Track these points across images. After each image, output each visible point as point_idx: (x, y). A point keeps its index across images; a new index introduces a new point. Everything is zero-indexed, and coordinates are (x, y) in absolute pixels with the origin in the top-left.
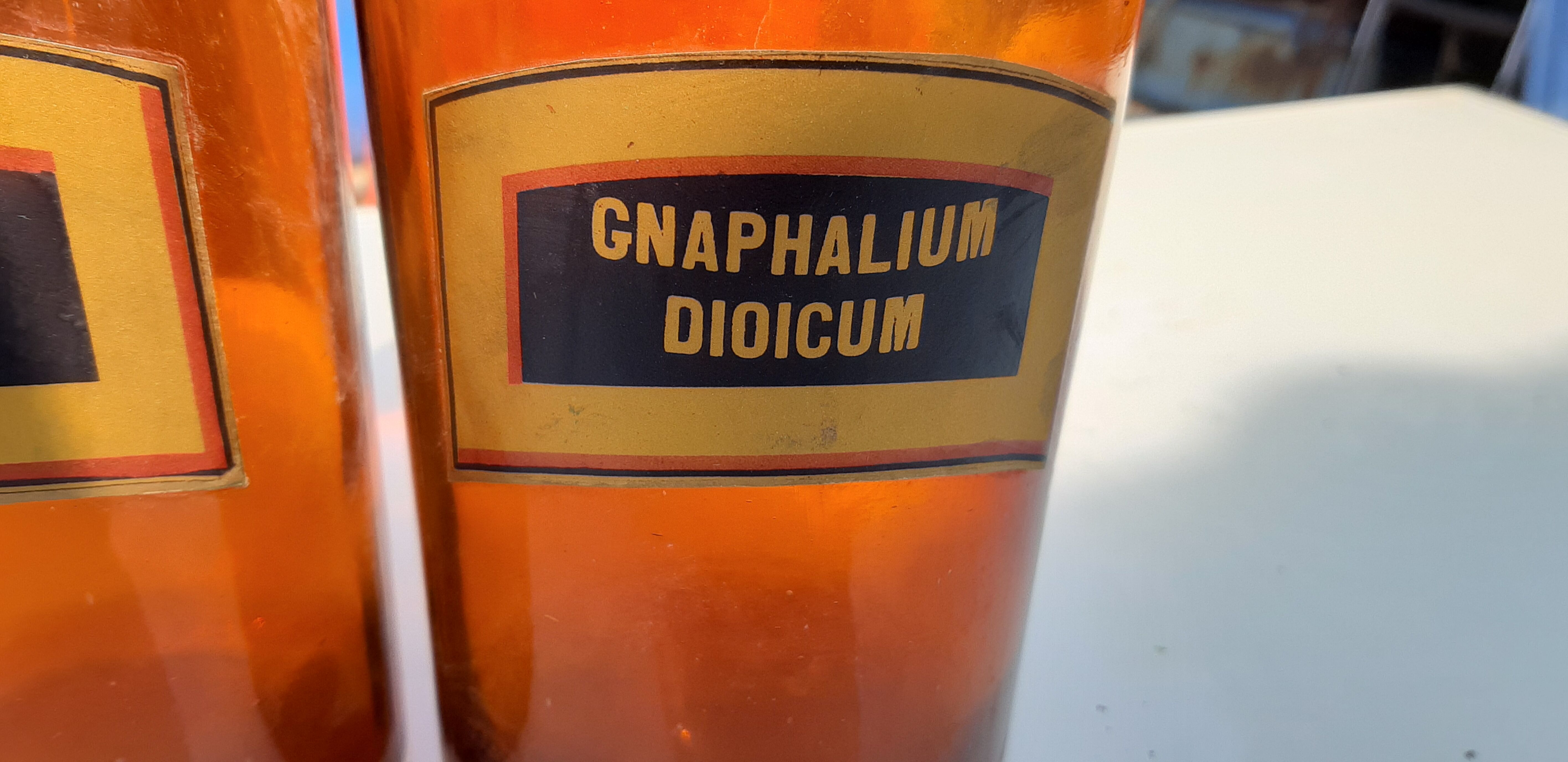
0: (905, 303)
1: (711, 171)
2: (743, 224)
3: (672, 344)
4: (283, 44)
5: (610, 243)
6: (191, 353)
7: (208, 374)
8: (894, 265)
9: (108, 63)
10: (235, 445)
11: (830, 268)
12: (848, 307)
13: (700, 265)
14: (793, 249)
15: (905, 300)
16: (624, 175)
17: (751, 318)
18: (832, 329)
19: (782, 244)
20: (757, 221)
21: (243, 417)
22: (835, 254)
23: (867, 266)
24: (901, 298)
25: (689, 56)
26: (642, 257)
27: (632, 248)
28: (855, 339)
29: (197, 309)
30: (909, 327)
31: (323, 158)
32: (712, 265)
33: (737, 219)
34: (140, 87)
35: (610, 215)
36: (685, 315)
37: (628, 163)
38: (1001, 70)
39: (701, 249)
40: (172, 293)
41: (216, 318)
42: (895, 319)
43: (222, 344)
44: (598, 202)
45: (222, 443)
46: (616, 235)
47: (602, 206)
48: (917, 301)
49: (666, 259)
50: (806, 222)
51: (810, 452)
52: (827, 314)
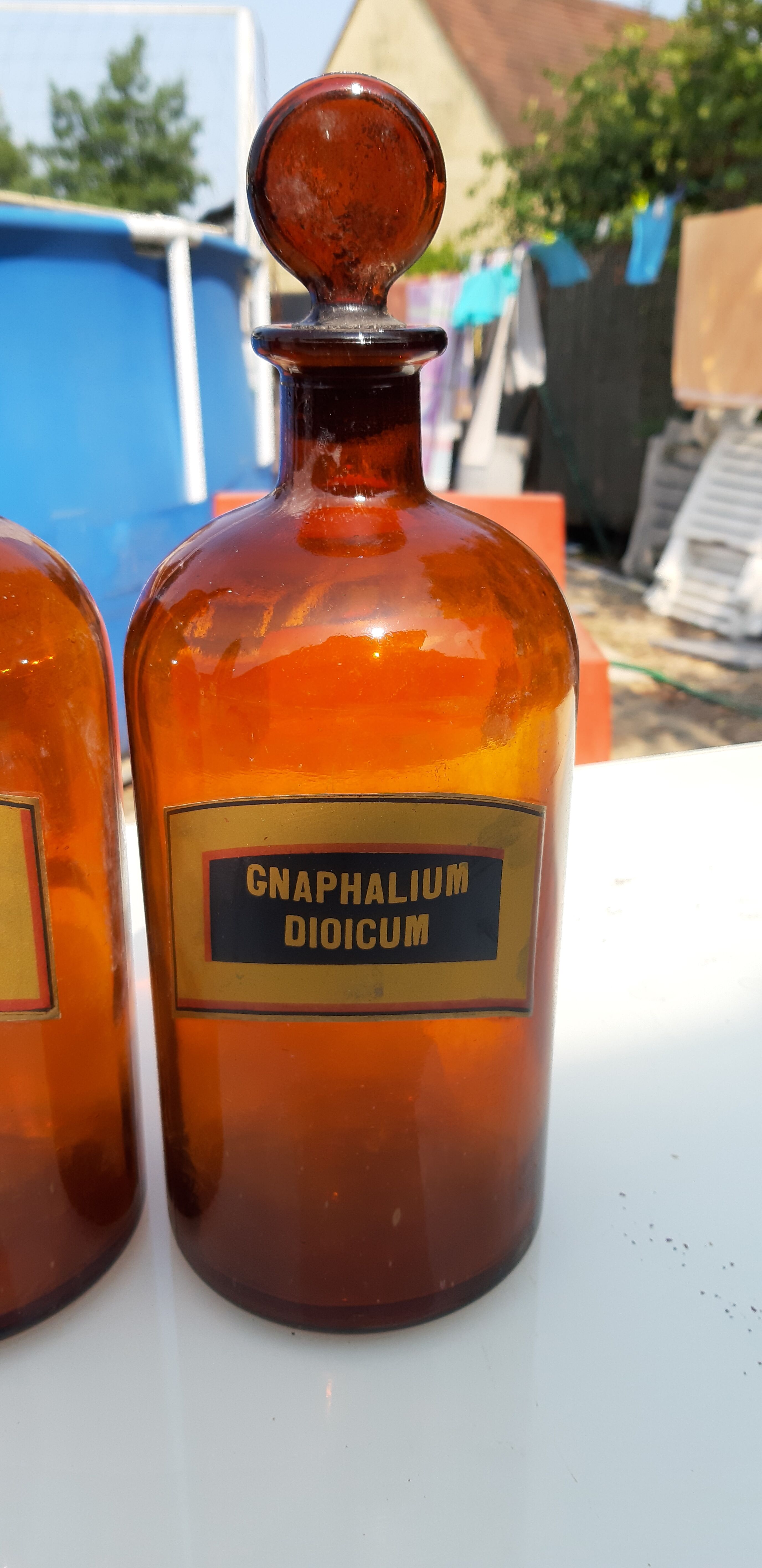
0: (417, 919)
1: (306, 852)
2: (324, 878)
3: (289, 941)
4: (91, 778)
5: (256, 888)
6: (37, 944)
7: (45, 955)
8: (409, 898)
9: (7, 800)
10: (55, 995)
11: (373, 901)
12: (384, 922)
13: (303, 899)
14: (352, 890)
15: (417, 917)
16: (262, 853)
17: (331, 927)
18: (376, 933)
19: (345, 888)
20: (332, 877)
21: (61, 979)
22: (375, 893)
23: (393, 899)
24: (415, 916)
25: (293, 796)
26: (273, 895)
27: (267, 890)
28: (390, 938)
29: (41, 920)
30: (421, 932)
31: (110, 833)
32: (309, 899)
33: (321, 876)
34: (21, 810)
35: (256, 873)
36: (296, 925)
37: (265, 847)
38: (460, 798)
39: (303, 890)
40: (30, 913)
41: (50, 925)
42: (413, 928)
43: (52, 939)
44: (250, 866)
45: (49, 993)
46: (259, 883)
47: (252, 869)
48: (424, 918)
49: (285, 896)
50: (358, 877)
51: (368, 1003)
52: (373, 925)
